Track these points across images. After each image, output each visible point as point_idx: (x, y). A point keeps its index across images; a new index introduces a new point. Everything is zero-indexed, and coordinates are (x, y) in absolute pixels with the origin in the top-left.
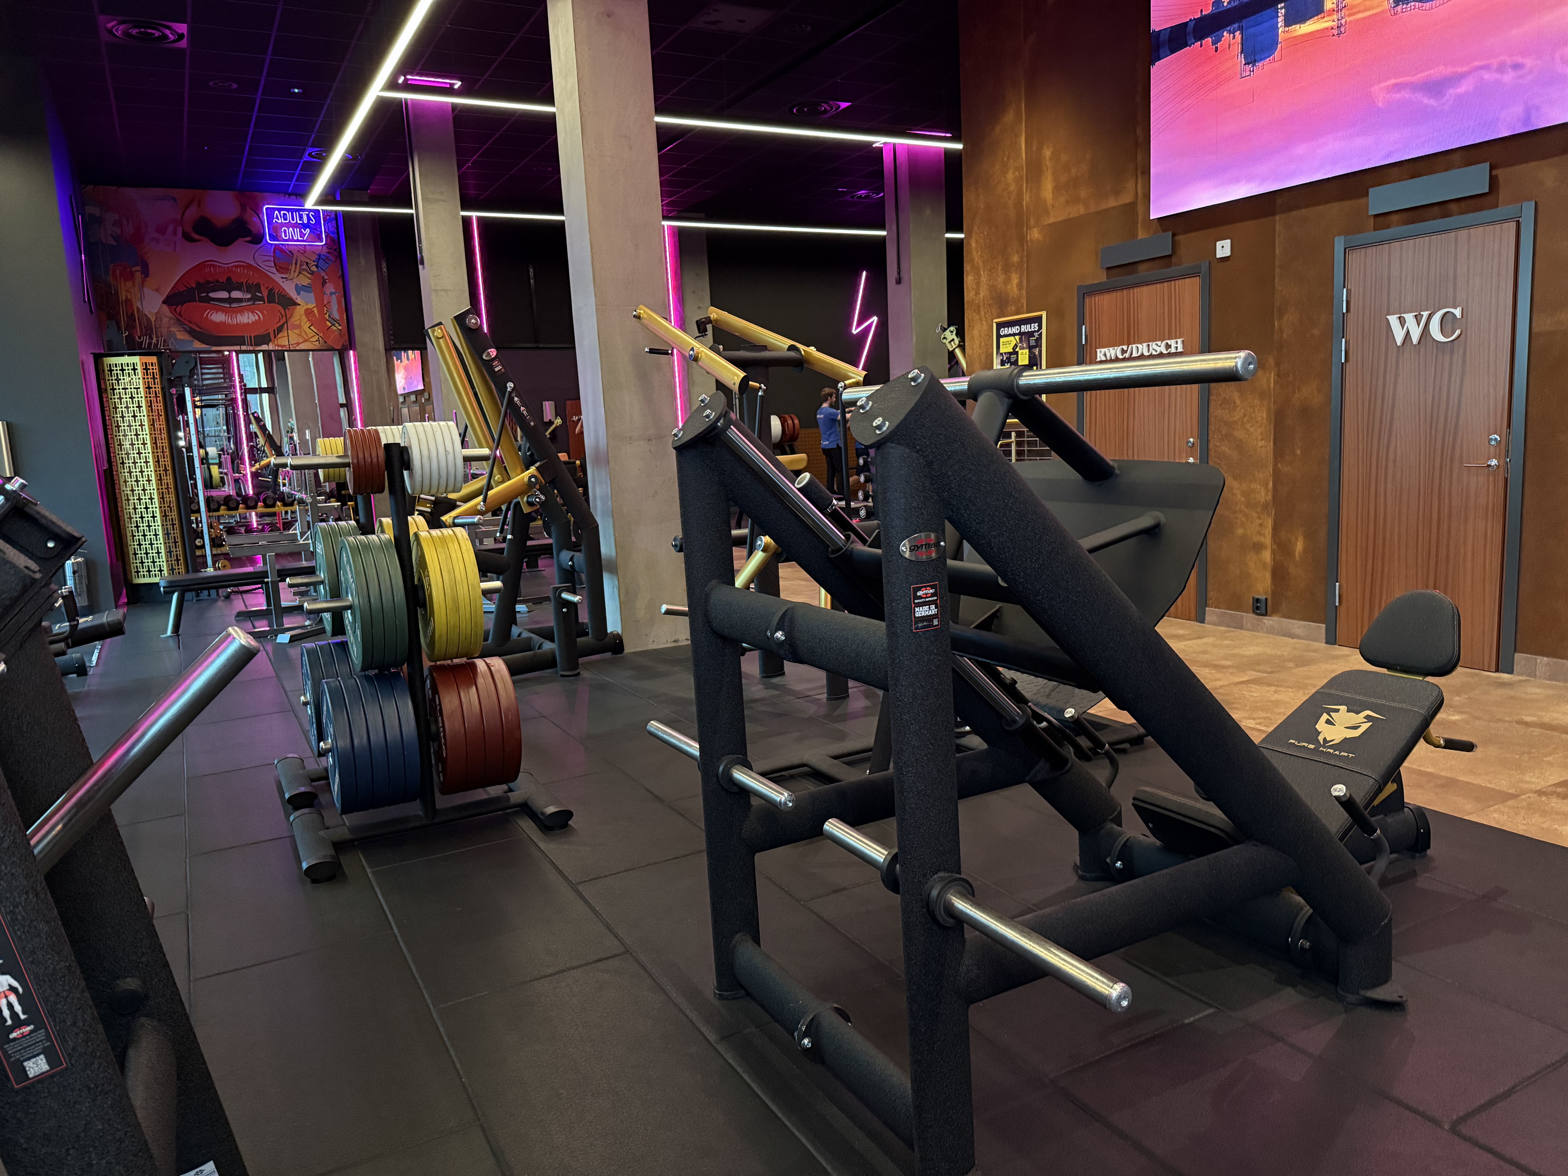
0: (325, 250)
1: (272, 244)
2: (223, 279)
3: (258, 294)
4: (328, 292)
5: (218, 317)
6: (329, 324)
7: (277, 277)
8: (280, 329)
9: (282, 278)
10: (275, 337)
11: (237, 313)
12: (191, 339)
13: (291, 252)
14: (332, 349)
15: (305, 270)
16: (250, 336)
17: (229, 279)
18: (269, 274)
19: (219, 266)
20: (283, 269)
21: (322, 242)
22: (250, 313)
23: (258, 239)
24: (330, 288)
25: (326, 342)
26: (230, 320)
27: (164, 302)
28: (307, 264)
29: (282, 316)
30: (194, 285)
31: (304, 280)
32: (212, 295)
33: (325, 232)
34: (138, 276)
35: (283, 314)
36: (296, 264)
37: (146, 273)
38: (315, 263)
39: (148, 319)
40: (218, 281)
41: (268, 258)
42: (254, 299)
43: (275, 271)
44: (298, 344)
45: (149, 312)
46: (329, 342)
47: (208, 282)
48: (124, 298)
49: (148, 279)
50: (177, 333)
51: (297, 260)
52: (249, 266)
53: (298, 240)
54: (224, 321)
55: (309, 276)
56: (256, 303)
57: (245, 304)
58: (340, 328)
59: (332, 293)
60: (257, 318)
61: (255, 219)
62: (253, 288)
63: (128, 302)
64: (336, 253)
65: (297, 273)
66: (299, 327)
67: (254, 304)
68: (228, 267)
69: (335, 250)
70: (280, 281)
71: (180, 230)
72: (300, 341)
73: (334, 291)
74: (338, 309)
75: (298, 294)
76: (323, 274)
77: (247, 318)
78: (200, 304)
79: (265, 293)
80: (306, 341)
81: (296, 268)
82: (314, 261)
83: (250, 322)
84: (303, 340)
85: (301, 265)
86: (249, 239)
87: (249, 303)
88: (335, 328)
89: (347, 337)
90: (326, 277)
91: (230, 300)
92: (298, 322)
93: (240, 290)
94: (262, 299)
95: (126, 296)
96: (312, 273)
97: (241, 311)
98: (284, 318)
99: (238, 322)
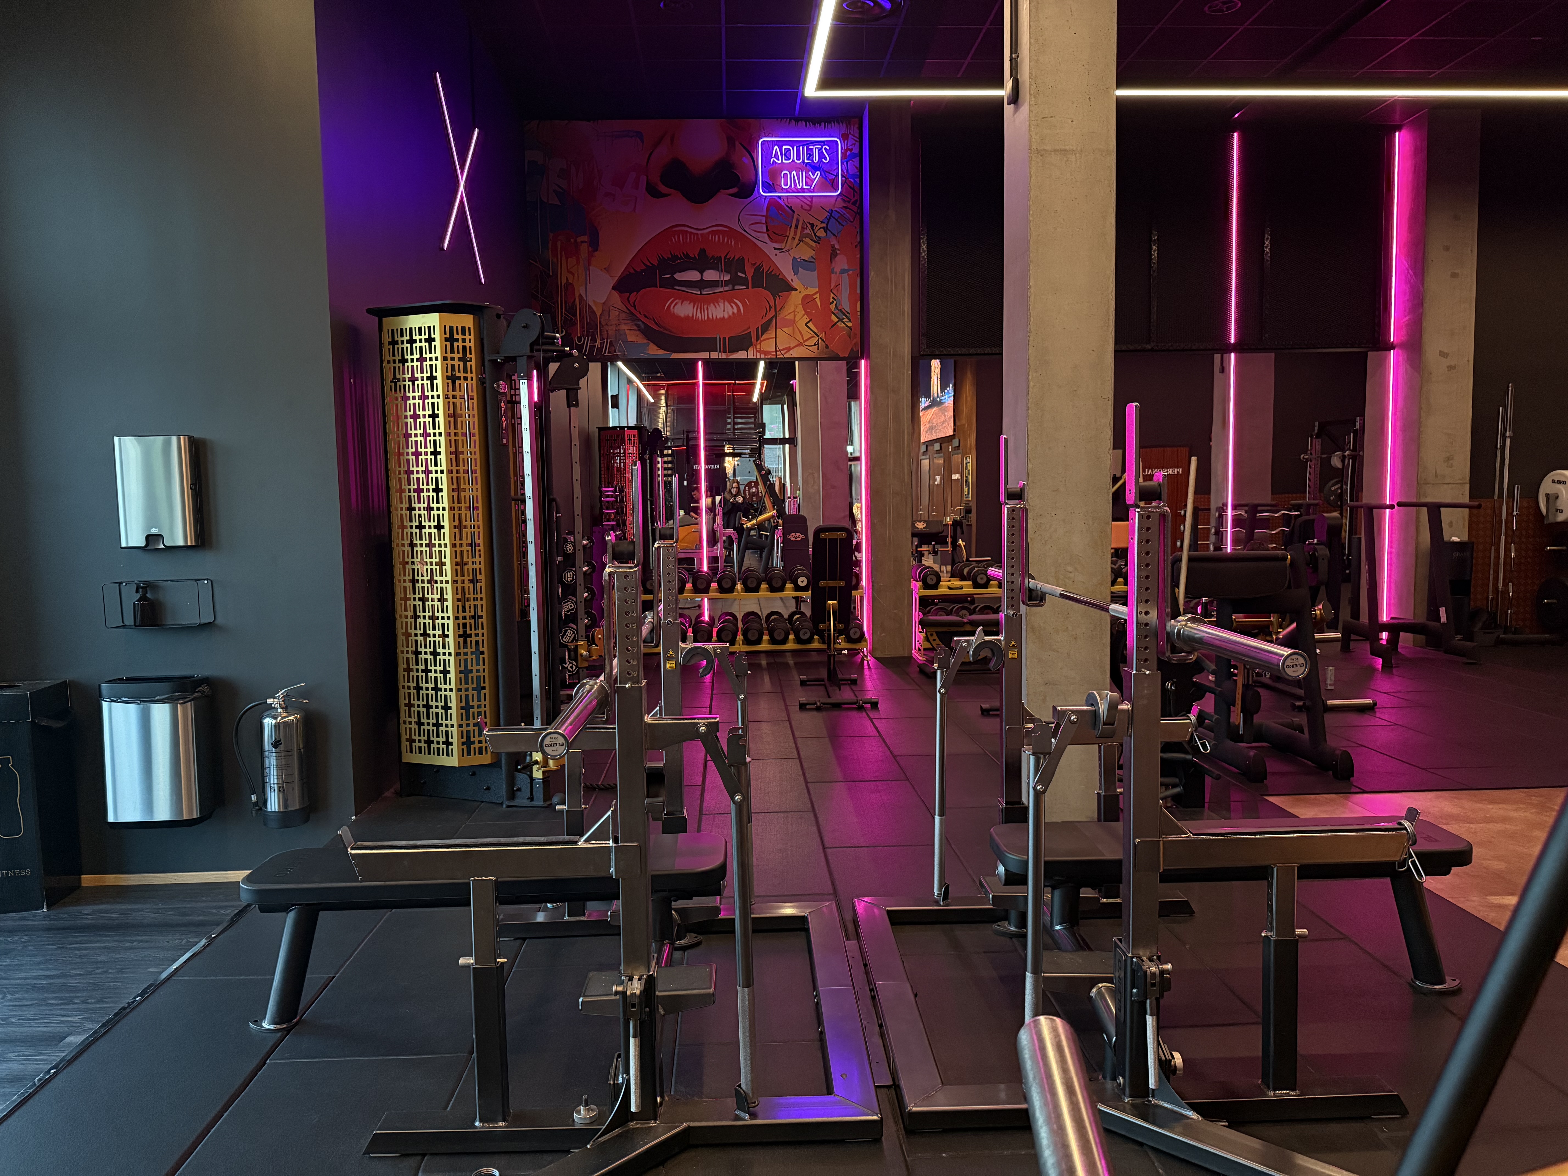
0: (840, 204)
1: (766, 196)
2: (694, 253)
3: (739, 274)
4: (837, 269)
5: (684, 309)
6: (834, 319)
7: (768, 247)
8: (765, 328)
9: (775, 249)
10: (758, 339)
11: (708, 302)
12: (645, 341)
13: (790, 208)
14: (837, 358)
15: (807, 236)
16: (724, 338)
17: (703, 251)
18: (759, 244)
19: (691, 233)
20: (777, 234)
21: (836, 190)
22: (726, 303)
23: (747, 190)
24: (841, 263)
25: (827, 347)
26: (699, 315)
27: (613, 288)
28: (812, 225)
29: (770, 307)
30: (655, 263)
31: (806, 252)
32: (678, 276)
33: (842, 176)
34: (584, 249)
35: (772, 304)
36: (796, 227)
37: (594, 245)
38: (824, 225)
39: (593, 312)
40: (687, 256)
41: (758, 219)
42: (735, 281)
43: (767, 239)
44: (789, 349)
45: (594, 301)
46: (831, 346)
47: (675, 258)
48: (564, 281)
49: (596, 253)
50: (627, 332)
51: (798, 221)
52: (731, 233)
53: (803, 190)
54: (691, 315)
55: (814, 244)
56: (736, 287)
57: (721, 289)
58: (850, 324)
59: (843, 271)
60: (735, 311)
61: (747, 160)
62: (733, 265)
63: (569, 287)
64: (855, 209)
65: (797, 241)
66: (792, 323)
67: (733, 289)
68: (702, 235)
69: (854, 203)
70: (771, 253)
71: (644, 179)
72: (792, 346)
73: (846, 267)
74: (850, 295)
75: (796, 273)
76: (834, 241)
77: (722, 310)
78: (661, 289)
79: (750, 272)
80: (800, 344)
81: (795, 234)
82: (822, 222)
83: (726, 316)
84: (796, 343)
85: (803, 228)
86: (734, 190)
87: (726, 288)
88: (843, 325)
89: (858, 339)
90: (837, 246)
91: (702, 284)
92: (790, 317)
93: (715, 268)
94: (744, 282)
95: (567, 279)
96: (818, 240)
97: (714, 300)
98: (773, 310)
99: (710, 316)
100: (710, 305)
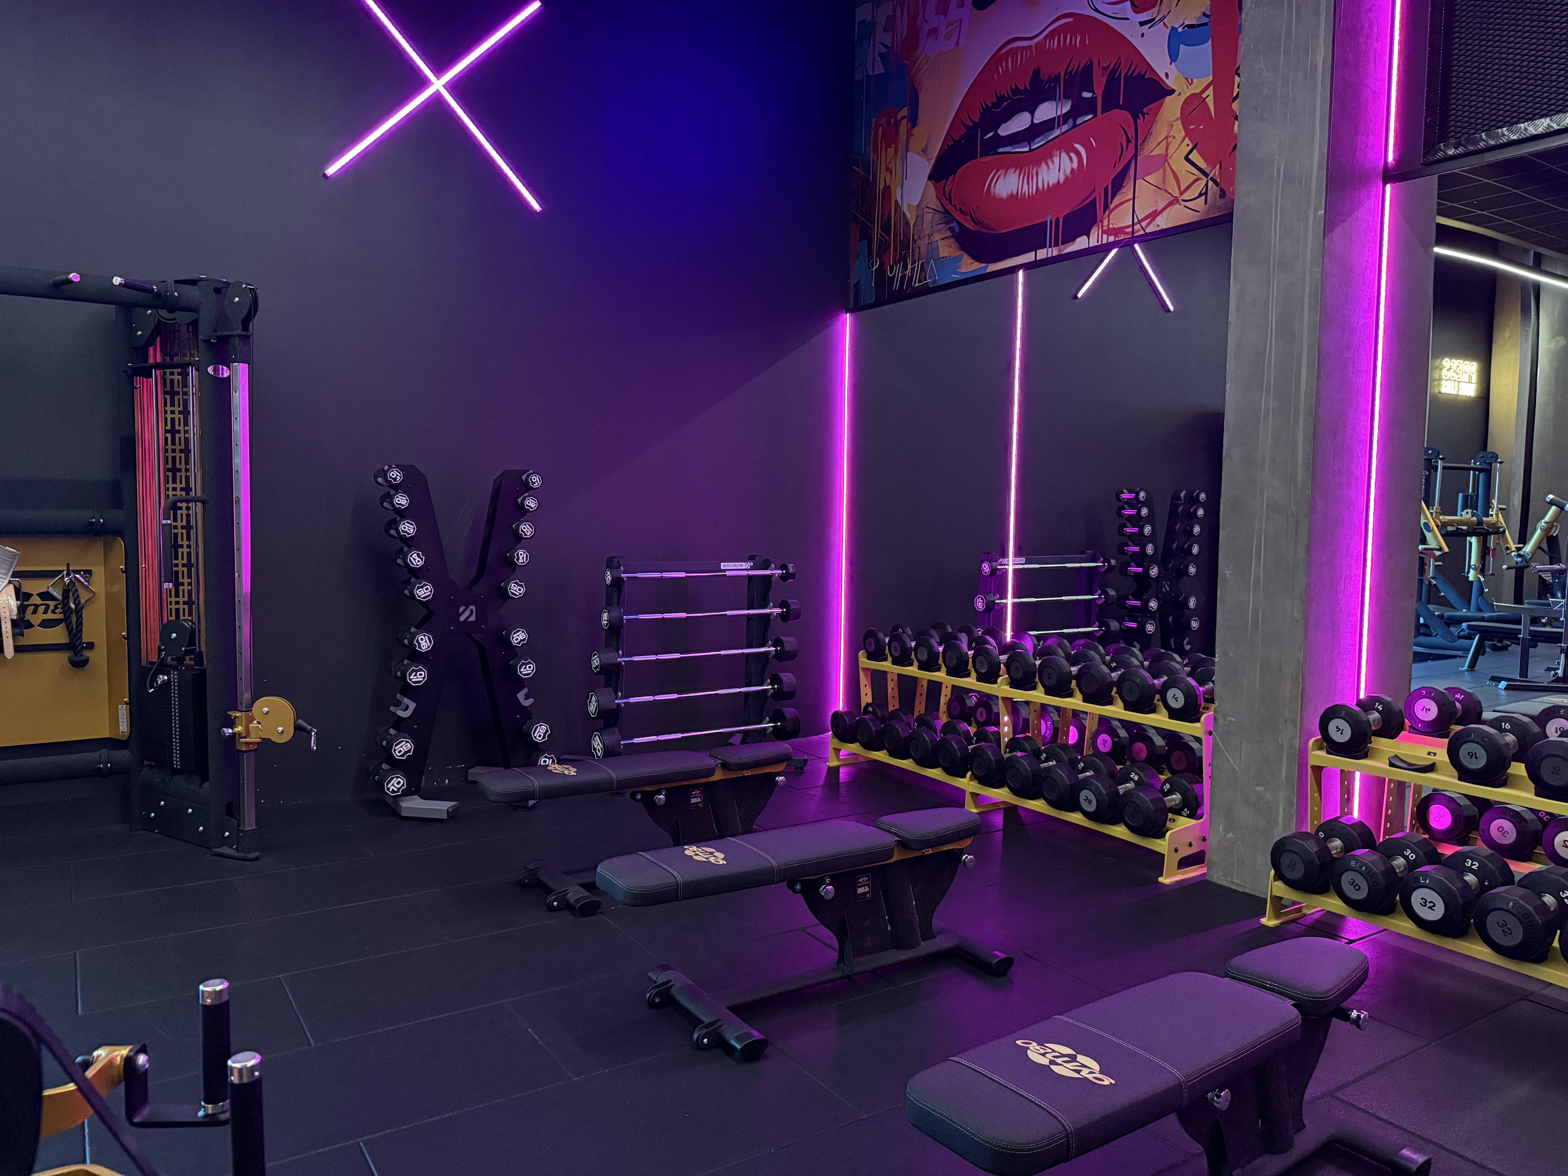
2: (1025, 81)
3: (1085, 95)
5: (1007, 185)
7: (1130, 26)
11: (1039, 161)
12: (959, 252)
17: (1036, 73)
18: (1118, 25)
19: (1026, 49)
25: (1223, 194)
26: (1025, 187)
27: (929, 178)
30: (978, 116)
32: (1003, 130)
34: (904, 128)
37: (914, 118)
40: (1016, 91)
42: (1076, 112)
43: (1130, 12)
45: (910, 205)
49: (914, 131)
50: (941, 244)
52: (1077, 23)
54: (1015, 191)
56: (1079, 121)
57: (1058, 132)
60: (1075, 164)
62: (1076, 81)
63: (886, 192)
66: (1163, 162)
67: (1074, 126)
68: (1035, 45)
70: (1135, 35)
72: (1159, 209)
75: (1174, 58)
77: (1056, 171)
78: (982, 159)
79: (1101, 85)
83: (1062, 178)
91: (1031, 133)
92: (1161, 149)
93: (1051, 97)
94: (1091, 106)
95: (885, 181)
98: (1132, 145)
99: (1040, 186)
100: (1039, 165)
